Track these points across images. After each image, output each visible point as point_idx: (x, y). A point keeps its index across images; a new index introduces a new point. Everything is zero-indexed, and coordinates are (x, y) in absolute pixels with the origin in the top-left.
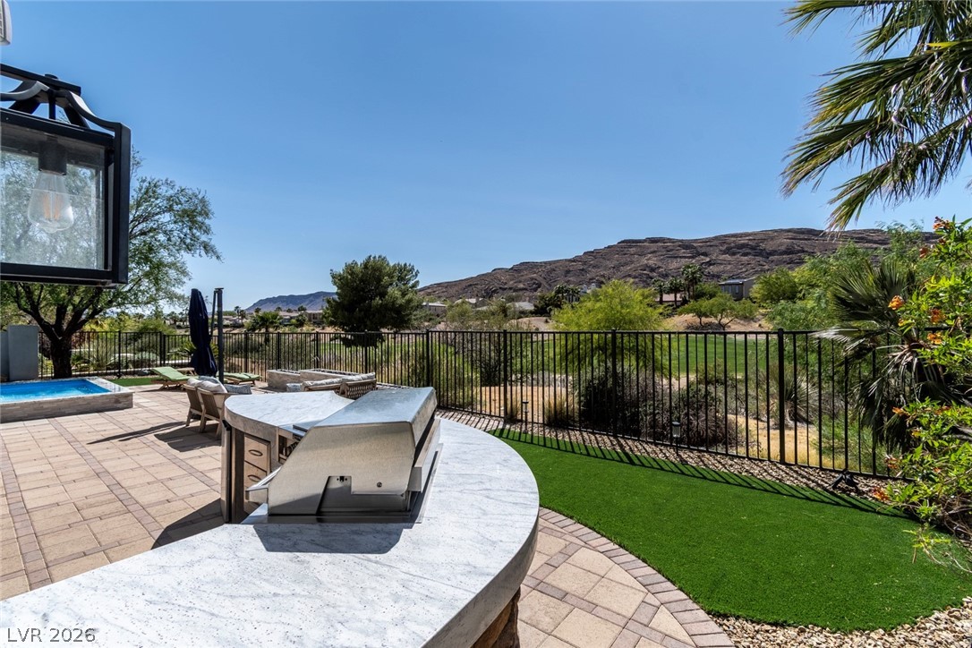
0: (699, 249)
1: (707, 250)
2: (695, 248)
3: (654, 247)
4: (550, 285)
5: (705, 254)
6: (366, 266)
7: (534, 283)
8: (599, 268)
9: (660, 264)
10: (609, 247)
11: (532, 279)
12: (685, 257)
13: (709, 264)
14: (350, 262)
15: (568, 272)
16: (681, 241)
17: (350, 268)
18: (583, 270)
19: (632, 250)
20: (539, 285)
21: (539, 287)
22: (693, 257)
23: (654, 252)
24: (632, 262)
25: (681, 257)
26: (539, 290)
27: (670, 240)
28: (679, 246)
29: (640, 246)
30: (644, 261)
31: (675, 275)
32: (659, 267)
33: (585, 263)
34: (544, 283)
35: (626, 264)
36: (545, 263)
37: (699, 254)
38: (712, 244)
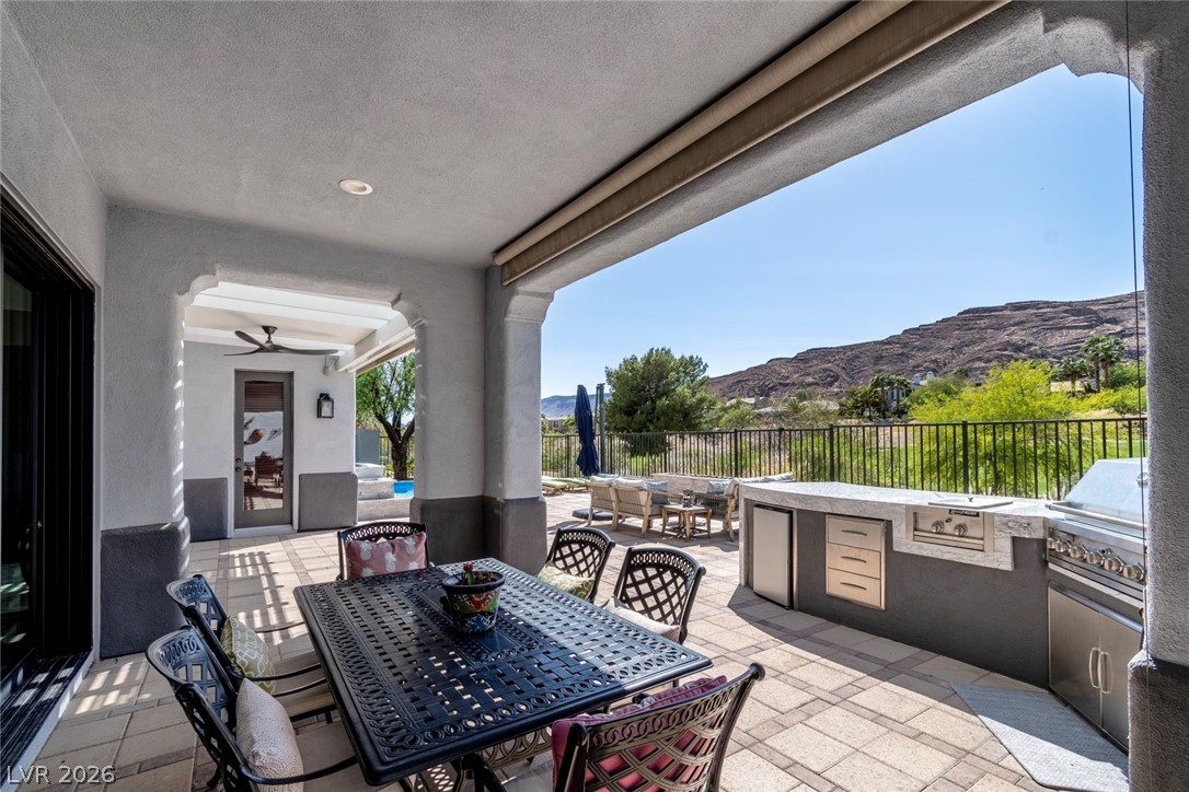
0: (1102, 314)
1: (1118, 314)
2: (1095, 312)
3: (1020, 315)
4: (852, 377)
5: (1114, 321)
6: (647, 360)
7: (828, 376)
8: (928, 350)
9: (1031, 340)
10: (944, 320)
11: (825, 370)
12: (1076, 328)
13: (1122, 334)
14: (629, 357)
15: (879, 359)
16: (1069, 304)
17: (629, 363)
18: (902, 354)
19: (983, 323)
20: (836, 378)
21: (836, 380)
22: (1090, 327)
23: (1021, 323)
24: (983, 340)
25: (1068, 328)
26: (836, 384)
27: (1048, 304)
28: (1066, 311)
29: (996, 316)
30: (1003, 337)
31: (1058, 354)
32: (1030, 345)
33: (905, 345)
34: (843, 374)
35: (972, 343)
36: (844, 348)
37: (1101, 322)
38: (1125, 304)
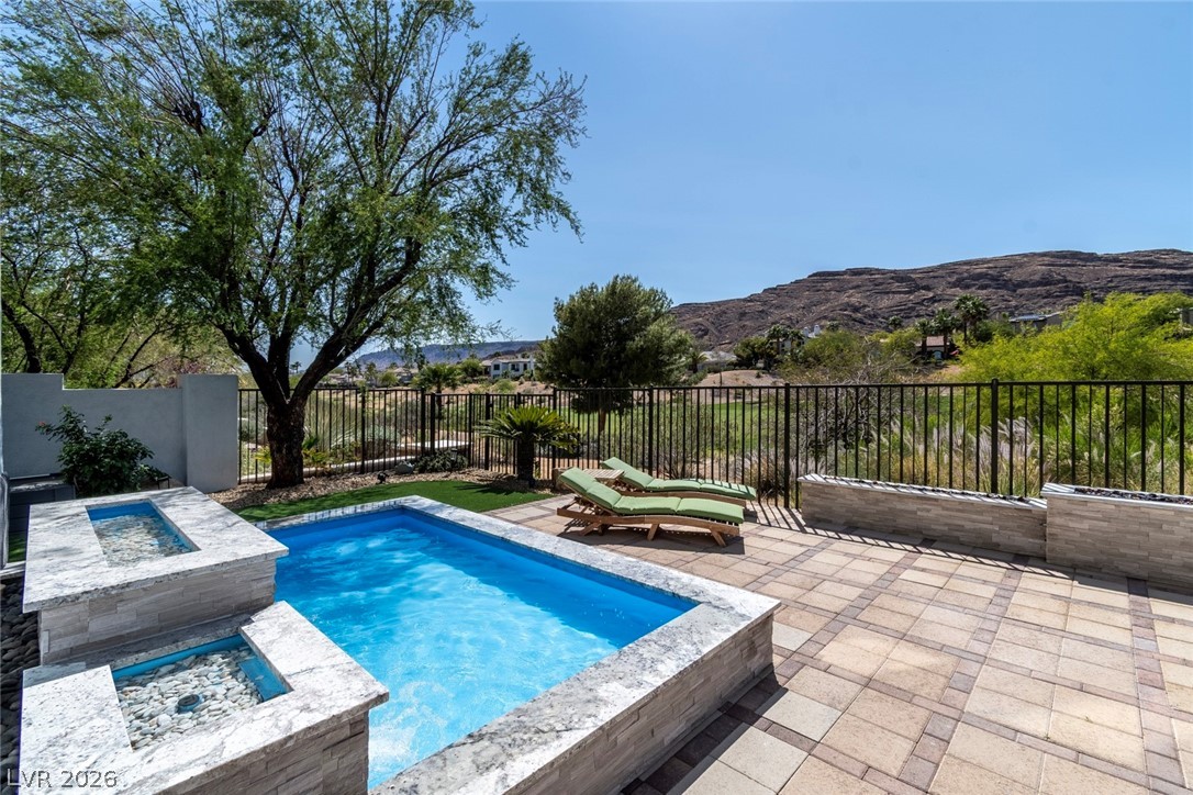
0: (919, 282)
1: (930, 282)
2: (914, 280)
3: (857, 280)
4: (720, 332)
5: (927, 288)
7: (700, 329)
8: (783, 308)
9: (865, 302)
10: (797, 282)
11: (697, 324)
12: (900, 292)
13: (933, 300)
15: (743, 314)
16: (895, 271)
18: (762, 311)
19: (828, 285)
20: (706, 332)
21: (706, 334)
22: (909, 292)
23: (858, 286)
24: (827, 300)
25: (894, 293)
26: (706, 337)
27: (878, 271)
28: (892, 278)
29: (838, 280)
30: (844, 299)
31: (886, 316)
32: (865, 306)
33: (765, 303)
34: (712, 329)
35: (819, 303)
36: (712, 304)
37: (918, 288)
38: (936, 274)
